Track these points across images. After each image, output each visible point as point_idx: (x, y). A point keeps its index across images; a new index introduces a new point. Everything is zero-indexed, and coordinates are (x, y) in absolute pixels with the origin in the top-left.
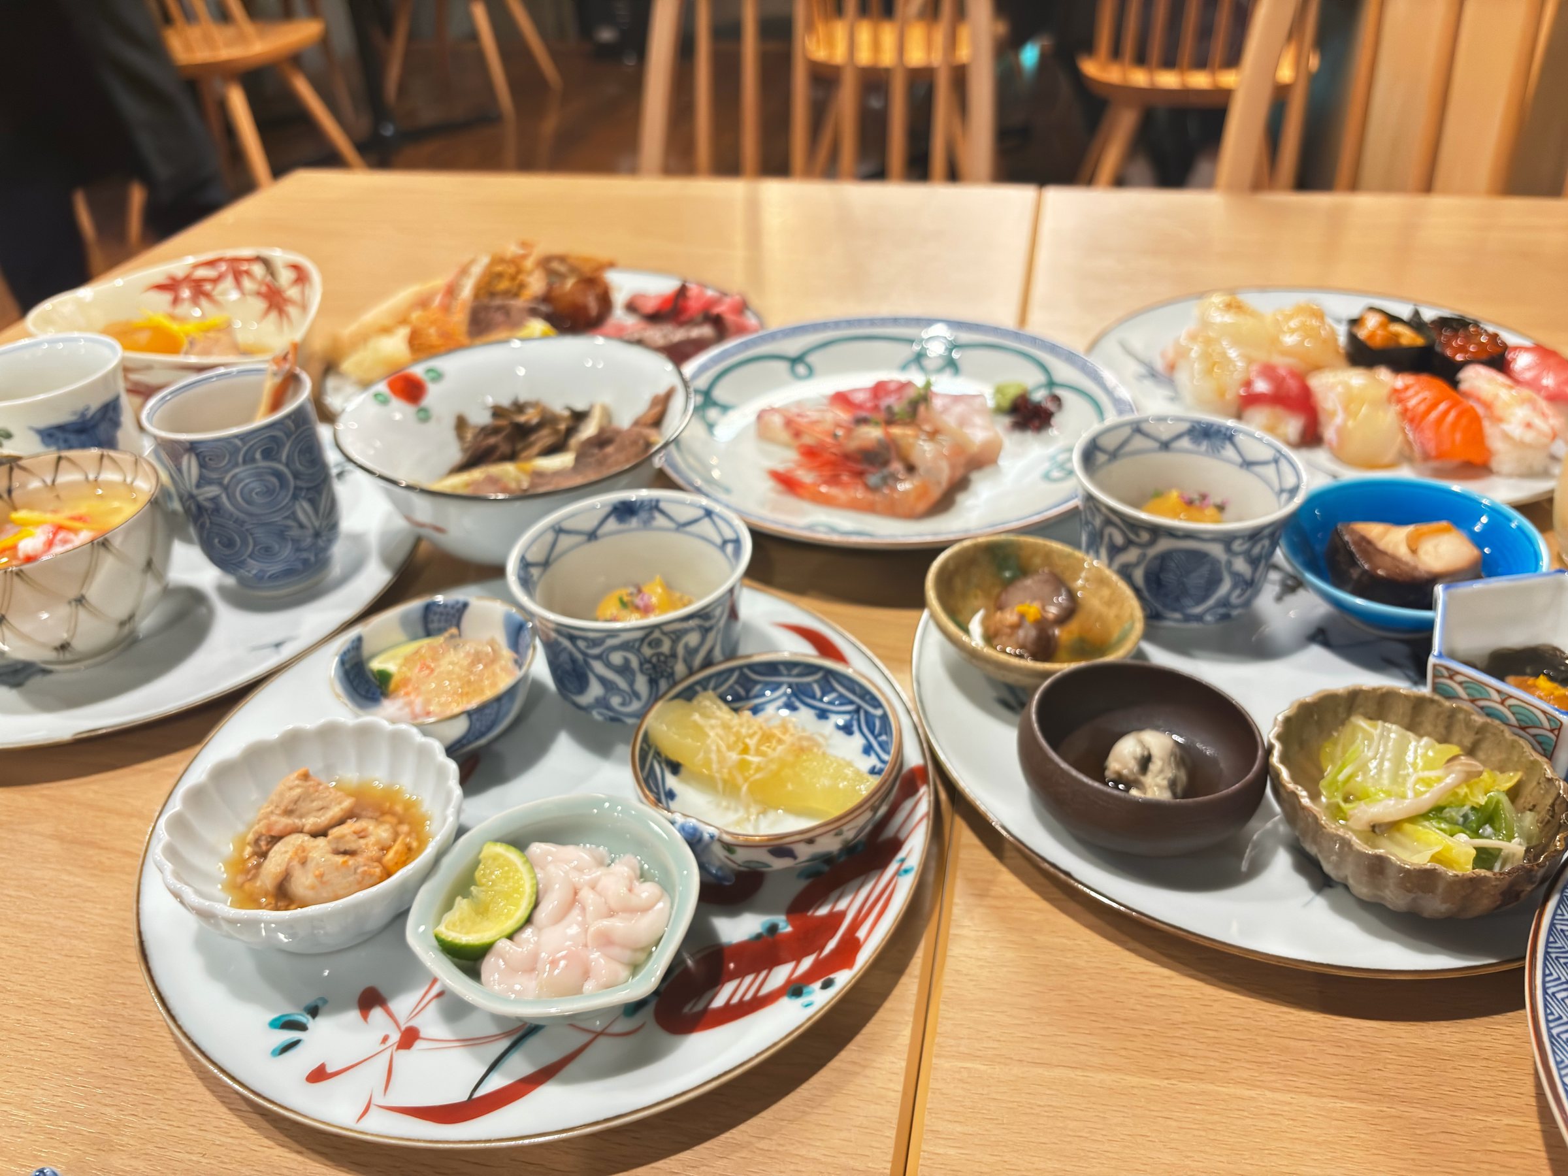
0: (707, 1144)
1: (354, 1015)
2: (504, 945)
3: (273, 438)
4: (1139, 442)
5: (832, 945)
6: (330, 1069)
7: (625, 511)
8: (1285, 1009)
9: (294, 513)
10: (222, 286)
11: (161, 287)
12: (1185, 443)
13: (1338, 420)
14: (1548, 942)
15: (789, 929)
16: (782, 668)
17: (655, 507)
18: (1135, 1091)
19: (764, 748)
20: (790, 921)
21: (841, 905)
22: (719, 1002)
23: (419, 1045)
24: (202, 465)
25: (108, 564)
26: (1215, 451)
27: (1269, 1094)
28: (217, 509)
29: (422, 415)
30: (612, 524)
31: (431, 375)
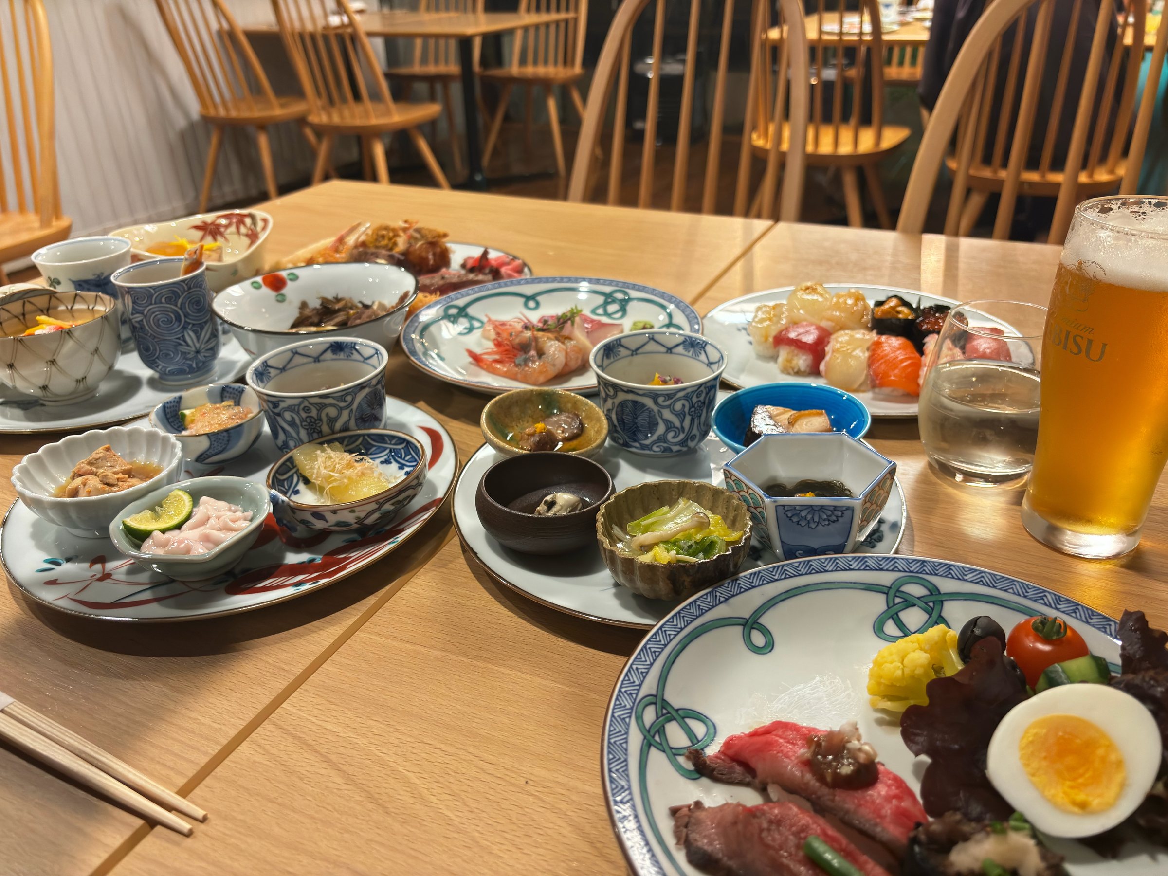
1: (88, 564)
2: (158, 534)
3: (174, 292)
4: (652, 347)
5: (333, 569)
7: (337, 348)
8: (561, 640)
9: (183, 336)
11: (197, 227)
12: (680, 349)
15: (320, 562)
16: (387, 438)
17: (353, 346)
18: (450, 662)
20: (323, 558)
21: (352, 555)
22: (261, 585)
24: (134, 302)
25: (70, 344)
26: (696, 356)
28: (142, 328)
29: (280, 298)
30: (329, 355)
31: (291, 277)
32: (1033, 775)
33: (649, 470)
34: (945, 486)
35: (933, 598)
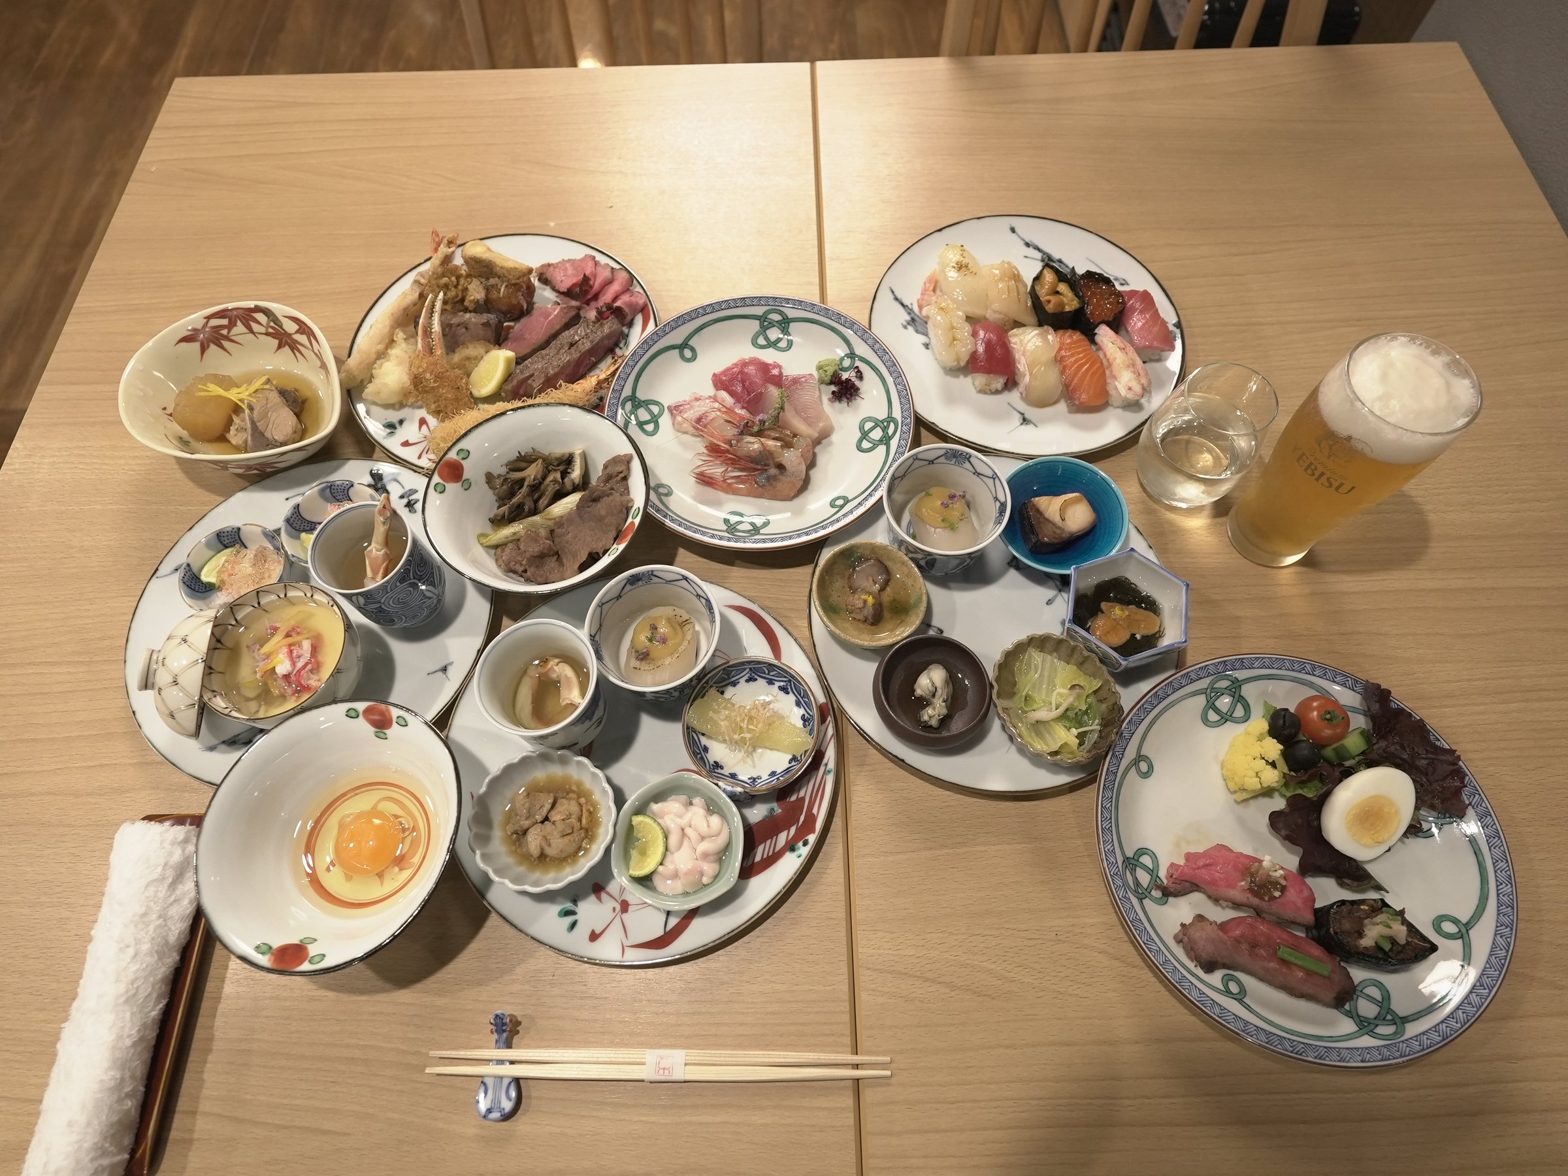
0: (768, 921)
1: (593, 898)
2: (661, 868)
5: (802, 818)
6: (598, 932)
7: (634, 580)
9: (424, 595)
10: (235, 331)
11: (185, 340)
13: (1027, 379)
14: (1105, 779)
15: (780, 811)
18: (939, 858)
19: (750, 727)
20: (780, 807)
21: (802, 794)
22: (758, 858)
23: (631, 909)
27: (992, 847)
29: (465, 485)
30: (628, 588)
31: (462, 455)
32: (1354, 836)
33: (952, 585)
34: (1167, 513)
35: (1234, 686)
